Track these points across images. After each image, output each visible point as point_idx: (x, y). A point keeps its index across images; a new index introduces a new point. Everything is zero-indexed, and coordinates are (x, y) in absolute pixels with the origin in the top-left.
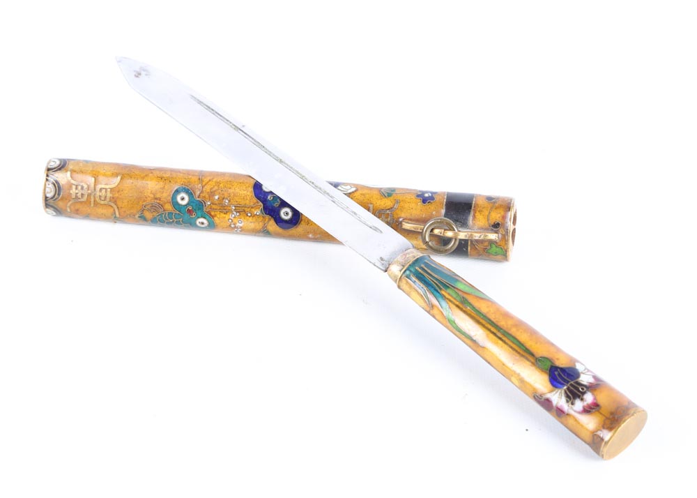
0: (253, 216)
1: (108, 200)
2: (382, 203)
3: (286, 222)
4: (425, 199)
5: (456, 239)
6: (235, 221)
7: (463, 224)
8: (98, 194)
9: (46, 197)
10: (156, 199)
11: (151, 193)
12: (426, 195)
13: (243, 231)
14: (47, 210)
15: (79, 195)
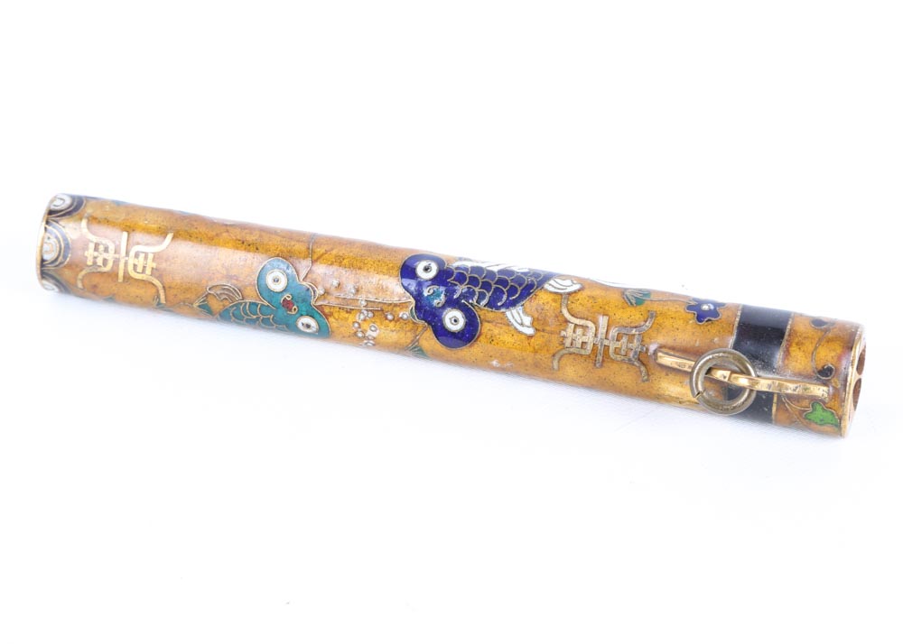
0: (397, 320)
1: (148, 272)
2: (626, 316)
3: (453, 335)
4: (703, 314)
5: (750, 391)
6: (365, 326)
7: (766, 365)
8: (132, 261)
9: (43, 261)
10: (231, 277)
11: (223, 268)
12: (705, 307)
13: (378, 344)
14: (44, 282)
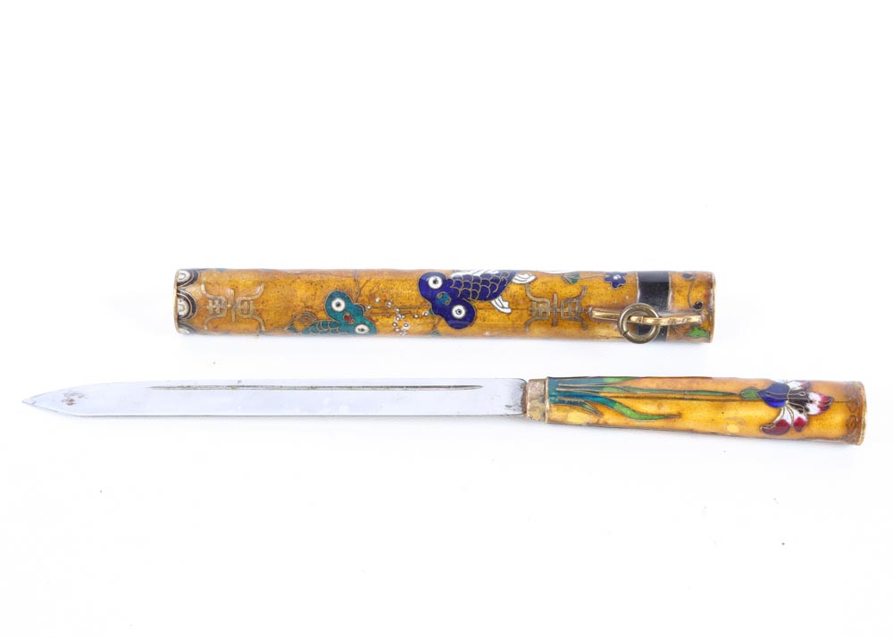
0: (421, 317)
1: (251, 313)
2: (567, 291)
3: (459, 320)
4: (616, 282)
5: (657, 327)
6: (400, 324)
7: (663, 306)
8: (239, 307)
9: (179, 316)
10: (307, 307)
11: (301, 301)
12: (616, 278)
13: (409, 333)
14: (181, 329)
15: (218, 310)
